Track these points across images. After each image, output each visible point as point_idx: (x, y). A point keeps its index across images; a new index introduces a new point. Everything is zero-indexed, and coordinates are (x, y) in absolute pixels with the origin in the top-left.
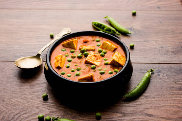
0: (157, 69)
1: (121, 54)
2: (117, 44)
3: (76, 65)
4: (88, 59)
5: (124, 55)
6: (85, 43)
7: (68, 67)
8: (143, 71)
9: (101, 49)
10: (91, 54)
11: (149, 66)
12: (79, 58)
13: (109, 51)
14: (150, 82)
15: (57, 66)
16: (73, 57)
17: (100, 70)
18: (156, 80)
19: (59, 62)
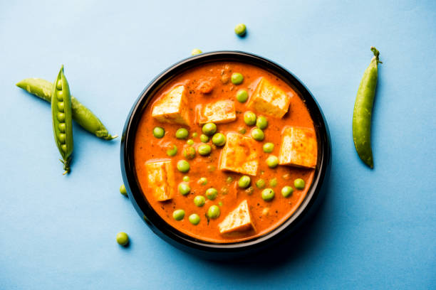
3: (202, 184)
7: (187, 195)
10: (234, 143)
17: (262, 188)
19: (163, 188)
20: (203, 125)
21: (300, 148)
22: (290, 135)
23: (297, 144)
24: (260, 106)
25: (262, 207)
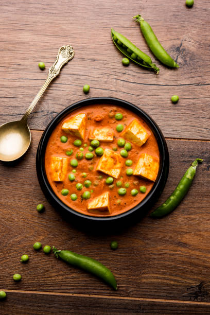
0: (207, 155)
1: (152, 157)
6: (98, 123)
9: (123, 141)
10: (108, 155)
12: (88, 159)
15: (56, 180)
19: (58, 174)
20: (91, 140)
21: (148, 167)
22: (144, 158)
23: (146, 164)
24: (129, 136)
25: (117, 199)
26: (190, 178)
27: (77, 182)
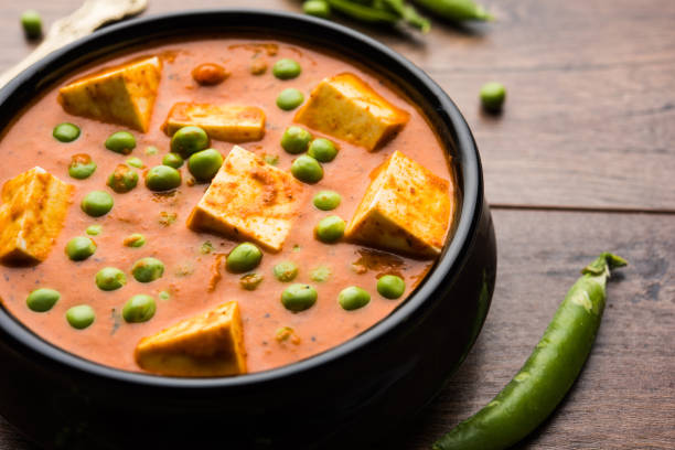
0: (640, 253)
1: (423, 168)
2: (401, 97)
3: (131, 244)
4: (213, 204)
5: (445, 175)
6: (204, 90)
7: (80, 257)
8: (560, 265)
9: (300, 132)
10: (236, 167)
11: (592, 232)
12: (161, 187)
13: (351, 142)
14: (601, 340)
15: (9, 248)
16: (121, 186)
17: (288, 279)
18: (636, 328)
19: (21, 221)
21: (408, 196)
23: (399, 183)
25: (277, 323)
26: (589, 306)
27: (103, 263)
